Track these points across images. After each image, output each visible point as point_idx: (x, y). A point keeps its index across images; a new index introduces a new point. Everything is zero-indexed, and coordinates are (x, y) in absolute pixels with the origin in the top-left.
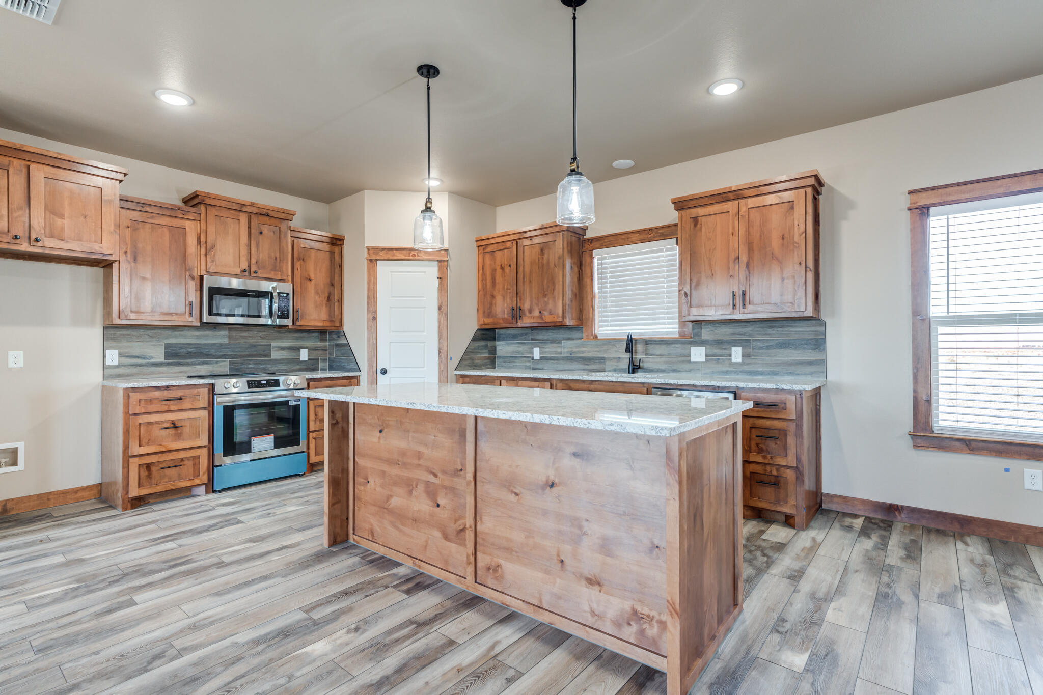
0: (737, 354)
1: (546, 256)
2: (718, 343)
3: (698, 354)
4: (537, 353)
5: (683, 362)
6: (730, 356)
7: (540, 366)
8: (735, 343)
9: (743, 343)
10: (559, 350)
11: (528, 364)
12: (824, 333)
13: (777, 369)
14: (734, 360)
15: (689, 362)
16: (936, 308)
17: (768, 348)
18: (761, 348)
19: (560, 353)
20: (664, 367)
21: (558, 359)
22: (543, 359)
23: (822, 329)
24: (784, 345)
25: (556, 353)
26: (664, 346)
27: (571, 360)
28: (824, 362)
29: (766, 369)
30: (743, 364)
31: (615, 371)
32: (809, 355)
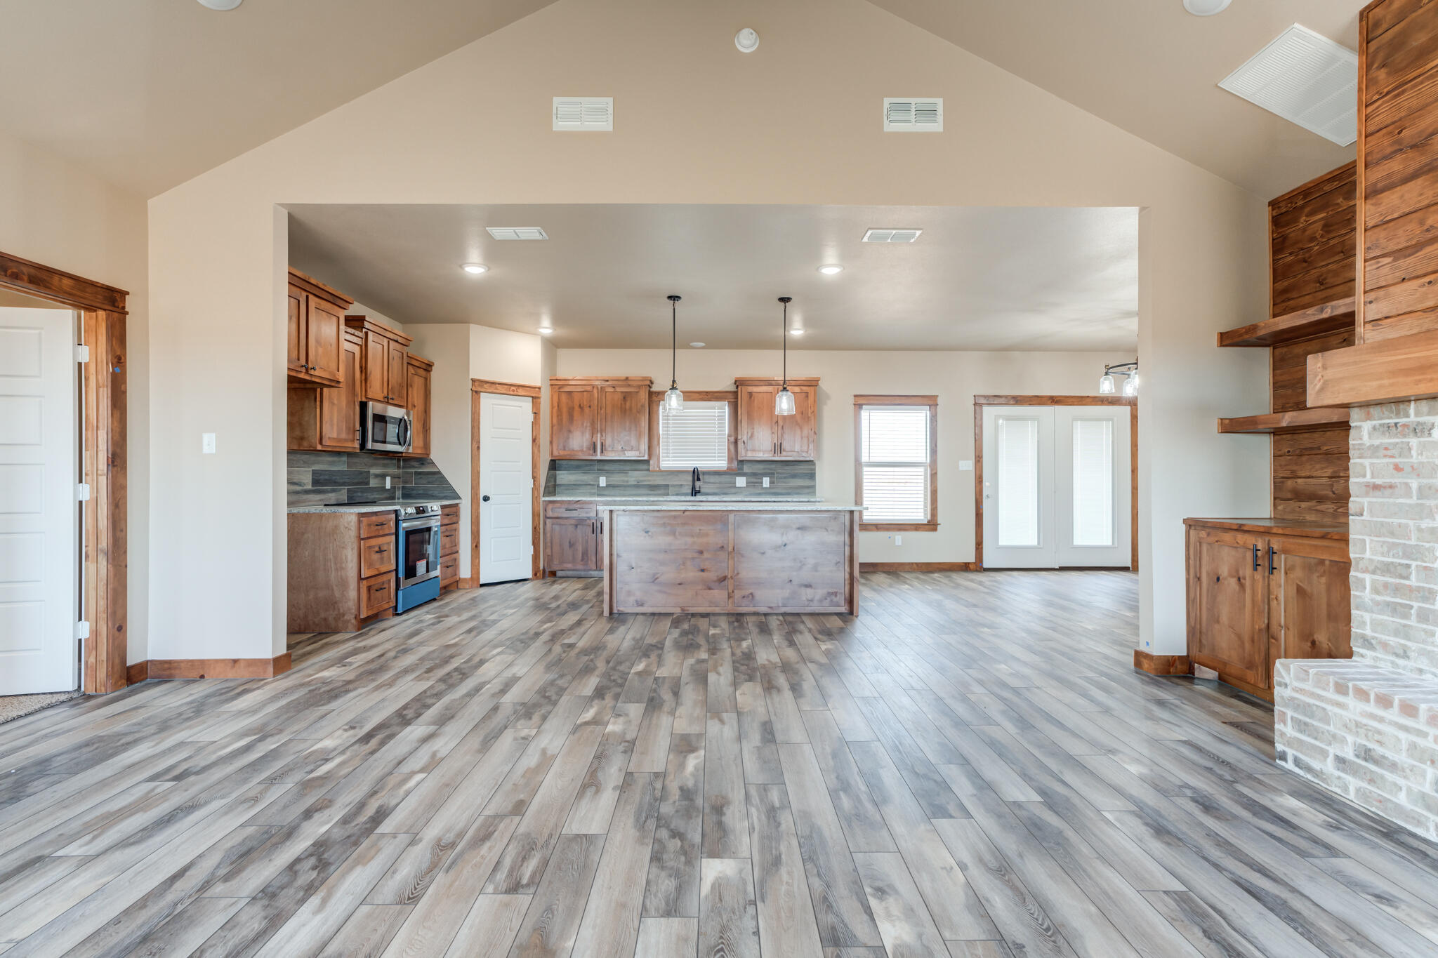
0: (766, 482)
1: (628, 404)
2: (754, 474)
3: (741, 482)
4: (603, 481)
5: (731, 487)
6: (762, 483)
7: (606, 493)
8: (765, 475)
9: (770, 475)
10: (626, 479)
11: (593, 491)
12: (814, 470)
13: (790, 491)
14: (764, 486)
15: (735, 487)
16: (865, 458)
17: (785, 478)
18: (781, 478)
19: (627, 482)
20: (716, 491)
21: (625, 486)
22: (608, 486)
23: (813, 467)
24: (794, 476)
25: (623, 481)
26: (717, 477)
27: (637, 486)
28: (813, 487)
29: (784, 491)
30: (770, 488)
31: (677, 495)
32: (807, 483)
